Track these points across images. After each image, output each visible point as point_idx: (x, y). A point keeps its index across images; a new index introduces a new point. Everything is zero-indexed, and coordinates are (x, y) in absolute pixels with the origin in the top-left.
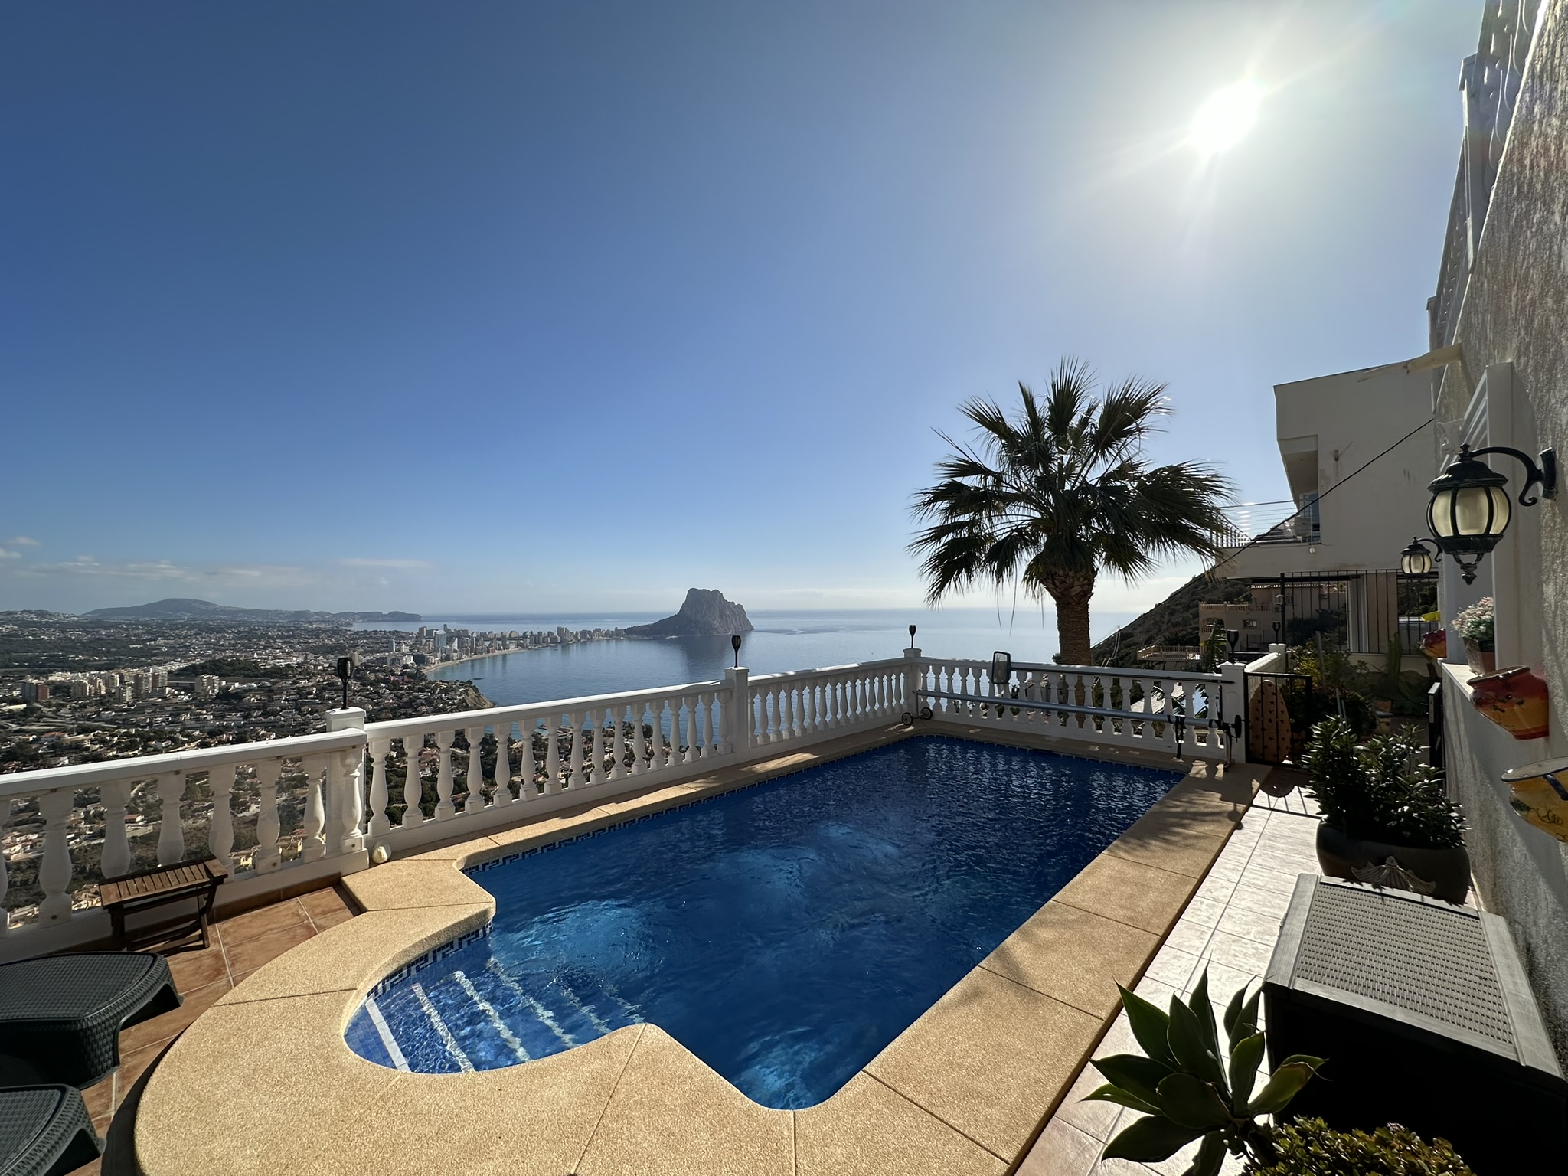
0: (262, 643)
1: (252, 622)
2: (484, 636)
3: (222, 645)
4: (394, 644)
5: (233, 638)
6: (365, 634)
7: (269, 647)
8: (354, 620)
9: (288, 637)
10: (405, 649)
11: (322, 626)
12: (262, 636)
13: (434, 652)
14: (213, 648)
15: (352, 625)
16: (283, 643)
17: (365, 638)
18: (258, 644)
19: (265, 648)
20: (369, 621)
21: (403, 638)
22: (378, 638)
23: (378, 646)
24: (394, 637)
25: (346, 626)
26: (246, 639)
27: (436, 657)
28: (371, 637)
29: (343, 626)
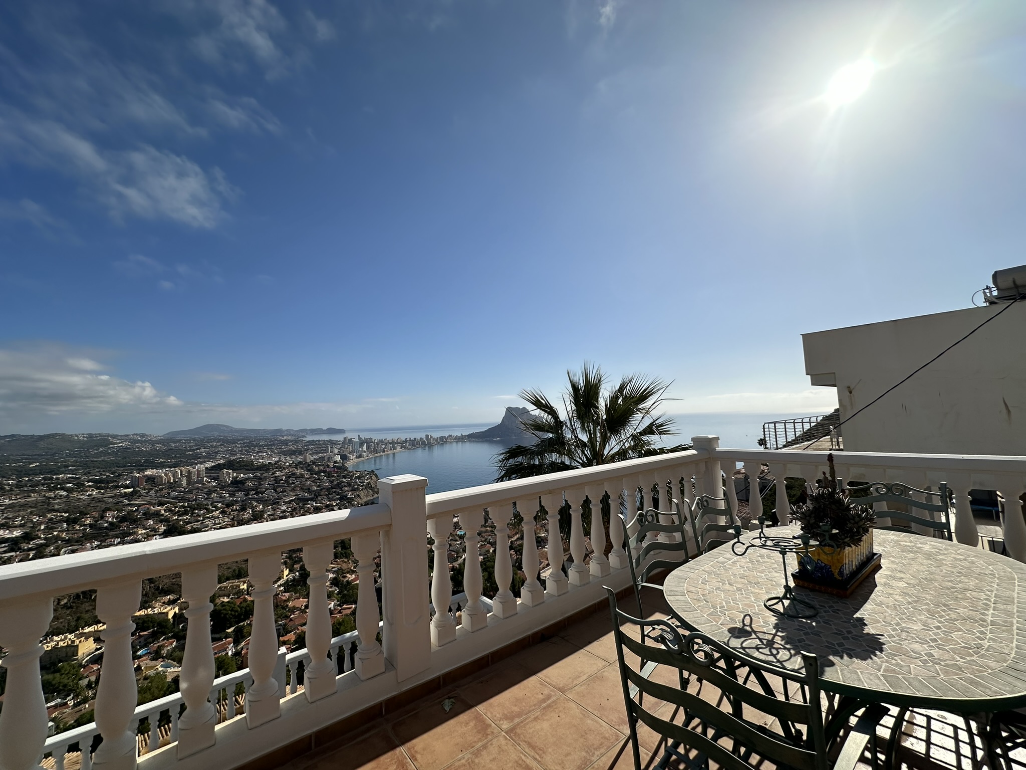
0: (256, 449)
1: (251, 437)
2: (381, 441)
3: (235, 451)
4: (329, 447)
5: (241, 447)
6: (313, 442)
7: (260, 452)
8: (307, 433)
9: (271, 445)
10: (336, 451)
11: (289, 438)
12: (257, 445)
13: (352, 452)
14: (230, 453)
15: (306, 437)
16: (268, 449)
17: (313, 445)
18: (254, 450)
19: (258, 452)
20: (315, 434)
21: (335, 444)
22: (320, 445)
23: (320, 449)
24: (329, 444)
25: (303, 438)
26: (248, 447)
27: (353, 456)
28: (316, 444)
29: (300, 437)
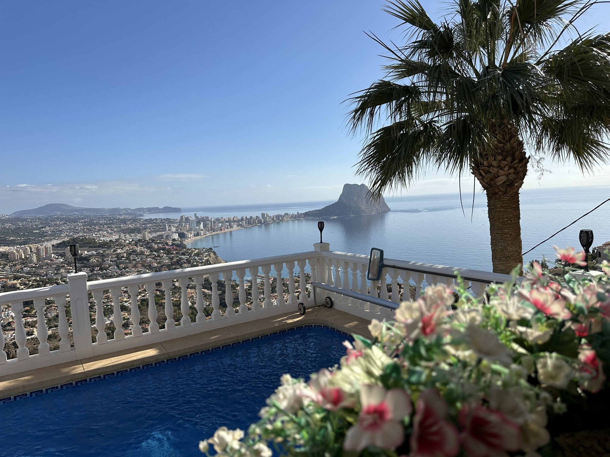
0: (97, 228)
1: (91, 216)
2: (218, 220)
3: (77, 230)
4: (167, 226)
5: (82, 226)
6: (150, 221)
7: (100, 230)
8: (144, 212)
9: (110, 224)
10: (174, 229)
11: (127, 217)
12: (97, 224)
13: (190, 230)
14: (73, 231)
15: (143, 216)
16: (108, 227)
17: (151, 223)
18: (95, 229)
19: (99, 231)
20: (152, 213)
21: (172, 222)
22: (158, 223)
23: (158, 228)
24: (167, 222)
25: (140, 216)
26: (89, 226)
27: (191, 234)
28: (154, 223)
29: (138, 216)
